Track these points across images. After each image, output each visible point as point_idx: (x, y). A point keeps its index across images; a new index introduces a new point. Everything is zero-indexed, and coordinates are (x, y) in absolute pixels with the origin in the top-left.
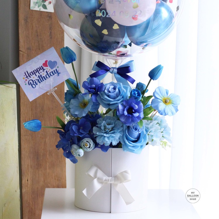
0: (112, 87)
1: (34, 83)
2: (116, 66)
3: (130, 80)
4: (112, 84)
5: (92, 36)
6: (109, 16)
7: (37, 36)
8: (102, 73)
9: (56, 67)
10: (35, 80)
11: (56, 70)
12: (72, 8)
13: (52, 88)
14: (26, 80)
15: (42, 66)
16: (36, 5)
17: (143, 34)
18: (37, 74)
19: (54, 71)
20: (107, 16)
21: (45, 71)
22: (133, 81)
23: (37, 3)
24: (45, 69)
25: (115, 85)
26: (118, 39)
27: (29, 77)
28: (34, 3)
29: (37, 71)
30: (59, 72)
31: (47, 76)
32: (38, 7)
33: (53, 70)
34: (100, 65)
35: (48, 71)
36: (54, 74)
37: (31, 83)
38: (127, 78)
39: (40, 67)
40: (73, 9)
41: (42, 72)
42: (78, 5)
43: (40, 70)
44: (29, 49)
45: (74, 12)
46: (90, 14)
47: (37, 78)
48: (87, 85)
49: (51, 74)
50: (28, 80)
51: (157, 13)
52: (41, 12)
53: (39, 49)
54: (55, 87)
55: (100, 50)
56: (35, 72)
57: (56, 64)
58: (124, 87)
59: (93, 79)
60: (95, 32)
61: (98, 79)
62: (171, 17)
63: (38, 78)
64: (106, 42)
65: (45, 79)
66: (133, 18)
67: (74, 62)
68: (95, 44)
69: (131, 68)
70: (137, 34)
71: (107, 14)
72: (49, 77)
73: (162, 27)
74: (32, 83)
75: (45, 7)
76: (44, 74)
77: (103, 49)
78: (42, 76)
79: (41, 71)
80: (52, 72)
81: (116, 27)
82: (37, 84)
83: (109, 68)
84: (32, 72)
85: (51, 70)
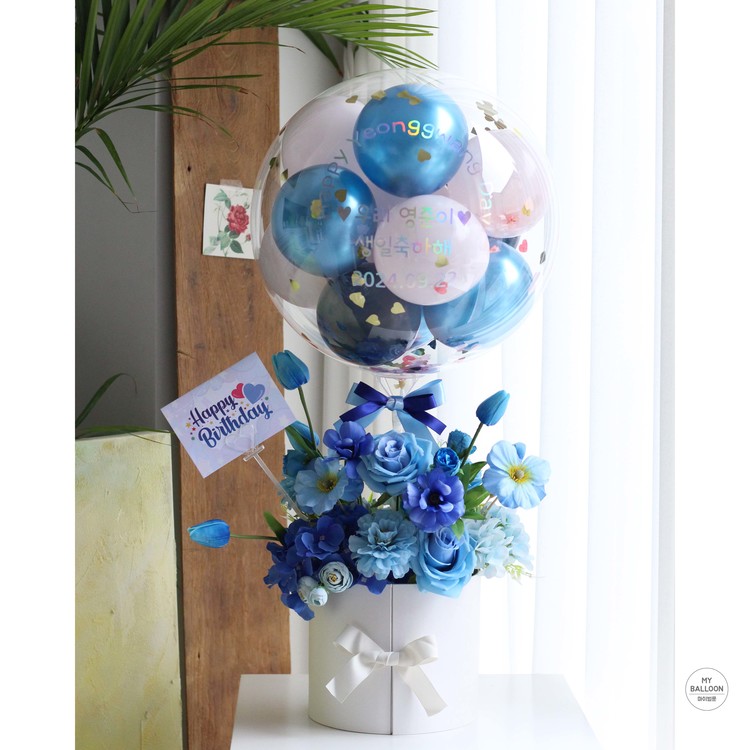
0: (393, 443)
1: (213, 436)
2: (401, 392)
3: (435, 424)
4: (392, 435)
5: (344, 328)
6: (383, 284)
7: (220, 315)
8: (369, 411)
9: (263, 398)
10: (213, 429)
11: (263, 404)
12: (297, 264)
13: (253, 447)
14: (194, 429)
15: (229, 397)
16: (215, 244)
17: (463, 321)
18: (220, 415)
19: (258, 407)
20: (378, 285)
21: (237, 407)
22: (440, 428)
23: (218, 239)
24: (237, 404)
25: (399, 438)
26: (402, 335)
27: (199, 422)
28: (211, 239)
29: (219, 407)
30: (269, 411)
31: (242, 418)
32: (222, 248)
33: (255, 406)
34: (363, 390)
35: (245, 408)
36: (257, 415)
37: (204, 435)
38: (427, 420)
39: (226, 399)
40: (299, 267)
41: (231, 411)
42: (309, 258)
43: (225, 406)
44: (199, 347)
45: (300, 272)
46: (339, 279)
47: (219, 423)
48: (335, 438)
49: (253, 414)
50: (198, 429)
51: (493, 272)
52: (228, 260)
53: (225, 347)
54: (260, 445)
55: (363, 358)
56: (214, 409)
57: (262, 391)
58: (419, 443)
59: (348, 425)
60: (352, 318)
61: (359, 424)
62: (527, 279)
63: (222, 425)
64: (378, 340)
65: (239, 427)
66: (437, 289)
67: (303, 386)
68: (352, 344)
69: (435, 398)
70: (449, 321)
71: (378, 279)
72: (248, 421)
73: (505, 304)
74: (208, 436)
75: (237, 247)
76: (234, 414)
77: (369, 357)
78: (231, 420)
79: (228, 407)
80: (254, 410)
81: (397, 309)
82: (219, 439)
83: (384, 399)
84: (207, 411)
85: (251, 406)
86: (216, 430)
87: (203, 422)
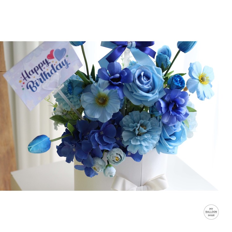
1: (35, 85)
9: (65, 56)
10: (35, 81)
11: (65, 60)
14: (24, 83)
15: (46, 60)
18: (39, 71)
21: (50, 65)
24: (50, 63)
27: (27, 78)
29: (39, 67)
30: (68, 63)
33: (60, 62)
35: (55, 65)
37: (30, 86)
39: (43, 62)
43: (43, 65)
47: (39, 76)
49: (59, 67)
50: (26, 82)
56: (36, 69)
57: (64, 52)
63: (41, 77)
65: (50, 76)
72: (55, 72)
74: (32, 85)
76: (47, 69)
78: (46, 73)
79: (45, 66)
80: (60, 65)
82: (38, 85)
84: (32, 71)
85: (58, 62)
86: (38, 81)
87: (29, 78)
